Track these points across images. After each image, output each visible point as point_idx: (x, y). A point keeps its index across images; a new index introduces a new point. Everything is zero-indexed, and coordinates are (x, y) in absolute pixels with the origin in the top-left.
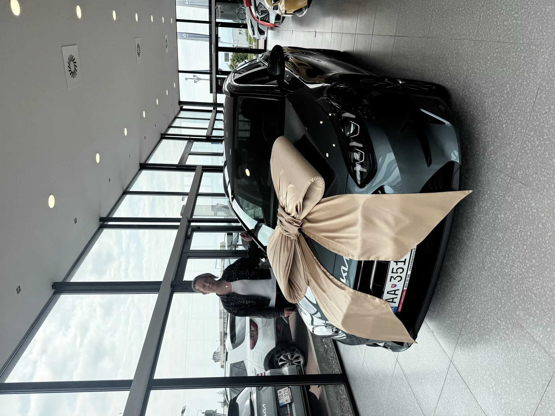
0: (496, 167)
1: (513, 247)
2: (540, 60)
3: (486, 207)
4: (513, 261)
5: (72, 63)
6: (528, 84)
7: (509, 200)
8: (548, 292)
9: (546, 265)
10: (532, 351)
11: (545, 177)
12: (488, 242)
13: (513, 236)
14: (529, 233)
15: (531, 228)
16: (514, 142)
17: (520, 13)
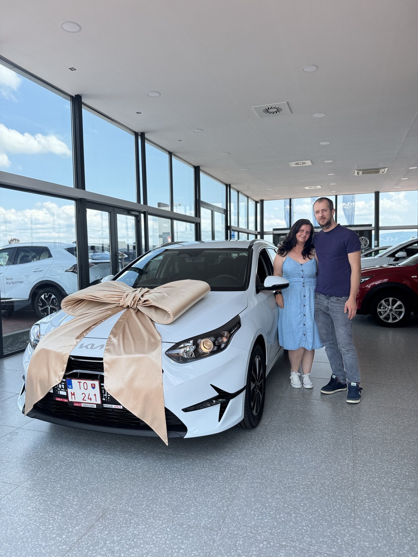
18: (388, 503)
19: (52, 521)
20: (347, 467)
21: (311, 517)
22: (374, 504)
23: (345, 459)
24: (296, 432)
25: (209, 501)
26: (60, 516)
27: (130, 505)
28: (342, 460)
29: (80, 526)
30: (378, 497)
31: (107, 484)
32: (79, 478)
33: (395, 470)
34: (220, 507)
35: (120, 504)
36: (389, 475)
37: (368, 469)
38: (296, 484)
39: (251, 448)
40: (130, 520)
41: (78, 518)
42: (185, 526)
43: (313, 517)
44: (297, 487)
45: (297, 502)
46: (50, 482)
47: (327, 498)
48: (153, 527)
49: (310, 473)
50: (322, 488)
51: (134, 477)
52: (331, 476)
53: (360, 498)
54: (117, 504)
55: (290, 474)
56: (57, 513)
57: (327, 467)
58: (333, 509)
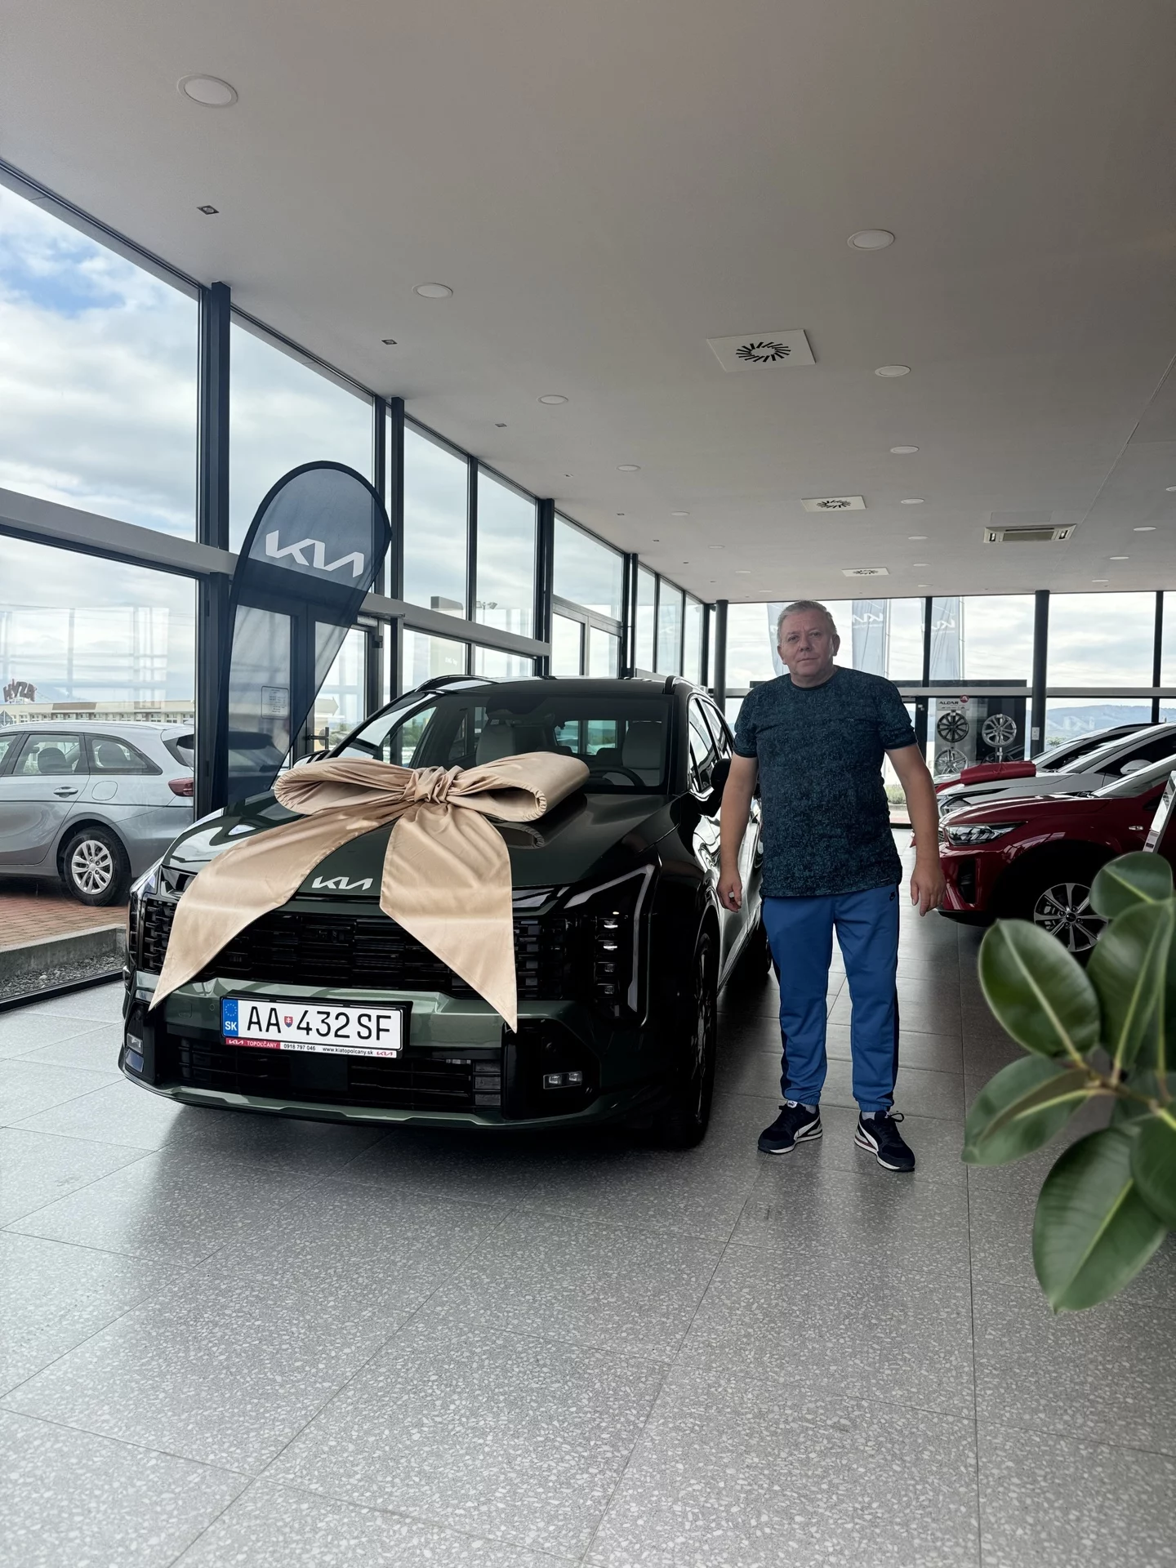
0: (441, 1289)
1: (257, 1323)
2: (650, 1346)
3: (356, 1276)
4: (226, 1326)
5: (773, 351)
6: (606, 1331)
7: (364, 1313)
8: (151, 1382)
9: (212, 1376)
10: (20, 1364)
11: (403, 1366)
12: (275, 1283)
13: (282, 1323)
14: (284, 1347)
15: (297, 1350)
16: (491, 1315)
17: (756, 1312)
18: (1077, 1489)
19: (78, 1519)
20: (956, 1377)
21: (849, 1526)
22: (1038, 1491)
23: (951, 1353)
24: (807, 1268)
25: (549, 1469)
26: (104, 1503)
27: (316, 1473)
28: (942, 1355)
29: (163, 1535)
30: (1048, 1470)
31: (249, 1407)
32: (167, 1386)
33: (1096, 1389)
34: (582, 1488)
35: (287, 1471)
36: (1077, 1405)
37: (1017, 1385)
38: (807, 1424)
39: (677, 1312)
40: (314, 1522)
41: (158, 1509)
42: (477, 1544)
43: (857, 1527)
44: (810, 1433)
45: (809, 1477)
46: (79, 1396)
47: (898, 1469)
48: (382, 1543)
49: (848, 1392)
50: (881, 1439)
51: (330, 1388)
52: (908, 1403)
53: (995, 1471)
54: (276, 1470)
55: (790, 1394)
56: (97, 1492)
57: (897, 1374)
58: (914, 1503)
